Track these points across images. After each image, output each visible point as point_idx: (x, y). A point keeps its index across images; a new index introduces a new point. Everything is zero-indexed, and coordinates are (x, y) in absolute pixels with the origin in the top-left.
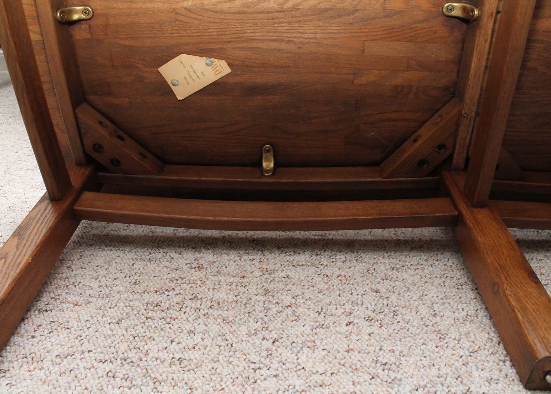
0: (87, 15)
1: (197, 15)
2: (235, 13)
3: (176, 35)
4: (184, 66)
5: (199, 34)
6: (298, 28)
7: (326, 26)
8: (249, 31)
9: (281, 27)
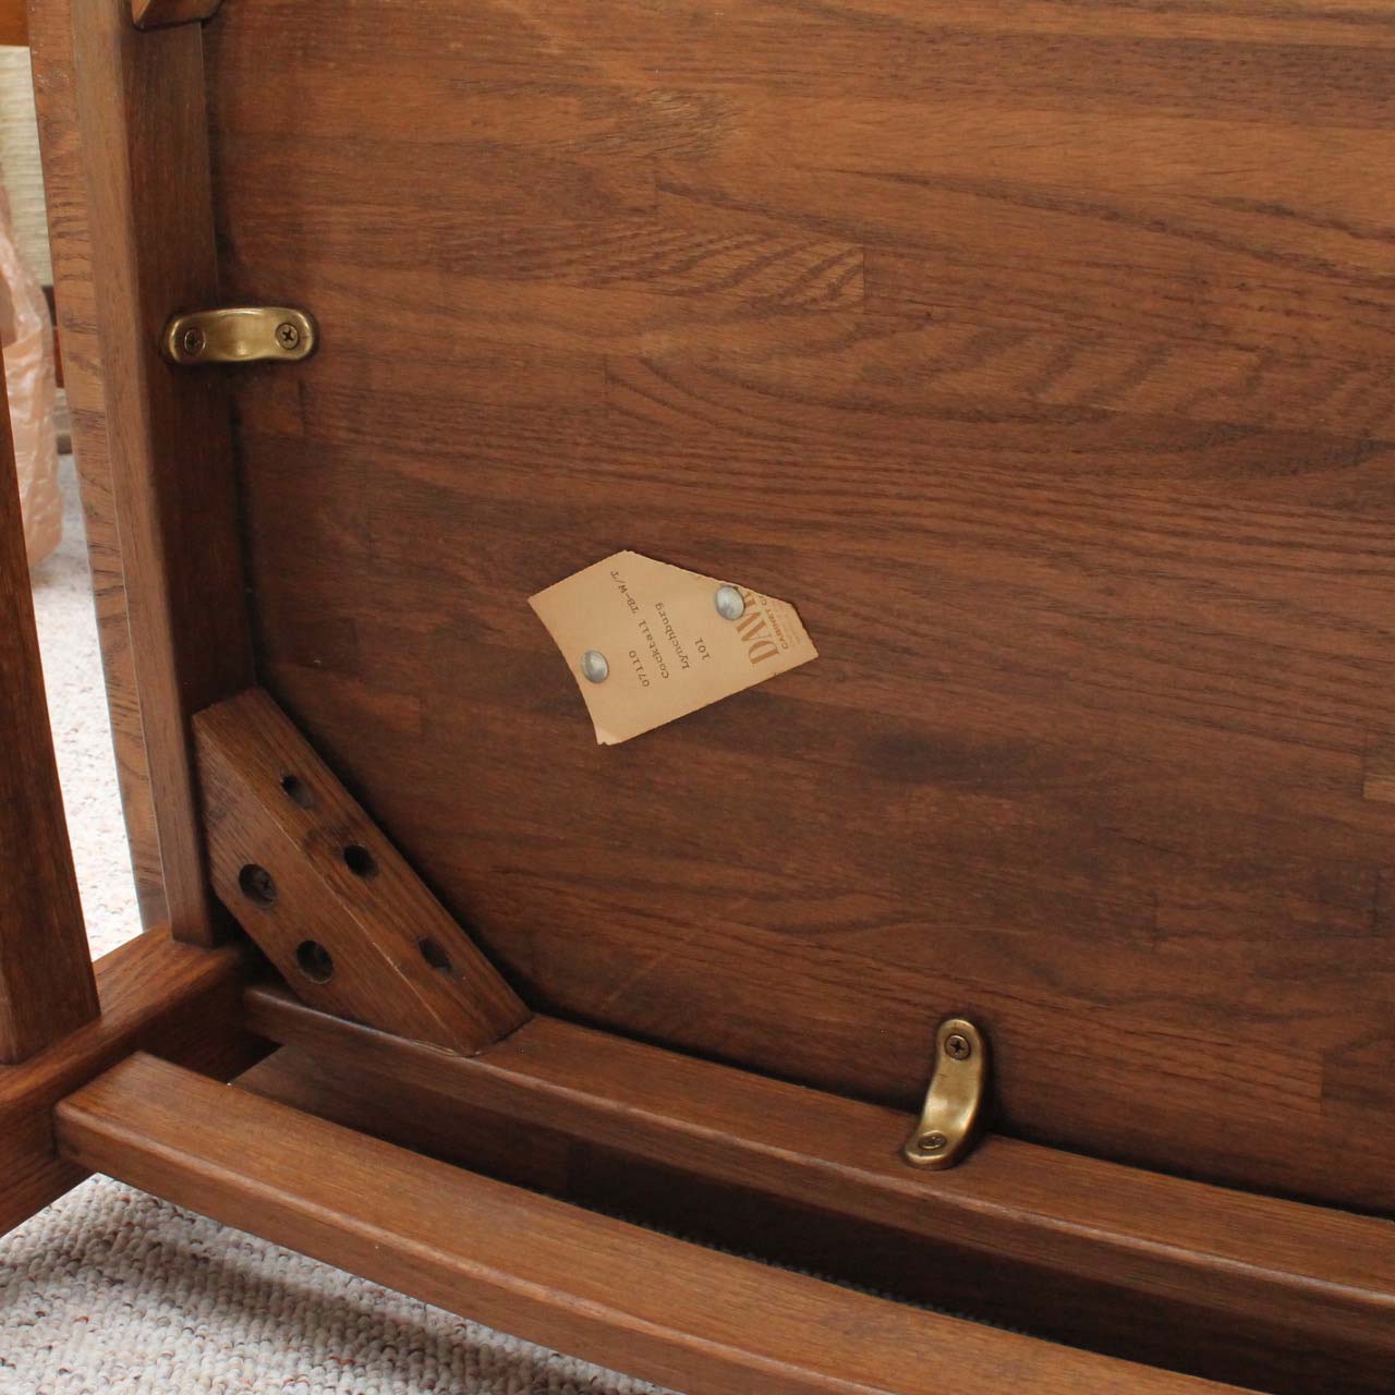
0: (291, 343)
1: (690, 394)
2: (839, 405)
3: (606, 467)
4: (631, 602)
5: (693, 477)
6: (1101, 501)
7: (1228, 507)
8: (894, 490)
9: (1029, 486)
